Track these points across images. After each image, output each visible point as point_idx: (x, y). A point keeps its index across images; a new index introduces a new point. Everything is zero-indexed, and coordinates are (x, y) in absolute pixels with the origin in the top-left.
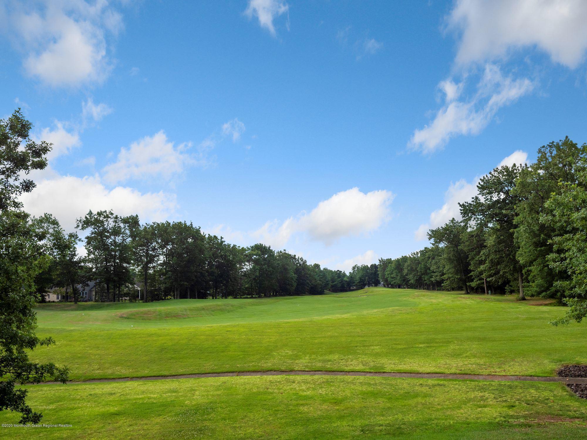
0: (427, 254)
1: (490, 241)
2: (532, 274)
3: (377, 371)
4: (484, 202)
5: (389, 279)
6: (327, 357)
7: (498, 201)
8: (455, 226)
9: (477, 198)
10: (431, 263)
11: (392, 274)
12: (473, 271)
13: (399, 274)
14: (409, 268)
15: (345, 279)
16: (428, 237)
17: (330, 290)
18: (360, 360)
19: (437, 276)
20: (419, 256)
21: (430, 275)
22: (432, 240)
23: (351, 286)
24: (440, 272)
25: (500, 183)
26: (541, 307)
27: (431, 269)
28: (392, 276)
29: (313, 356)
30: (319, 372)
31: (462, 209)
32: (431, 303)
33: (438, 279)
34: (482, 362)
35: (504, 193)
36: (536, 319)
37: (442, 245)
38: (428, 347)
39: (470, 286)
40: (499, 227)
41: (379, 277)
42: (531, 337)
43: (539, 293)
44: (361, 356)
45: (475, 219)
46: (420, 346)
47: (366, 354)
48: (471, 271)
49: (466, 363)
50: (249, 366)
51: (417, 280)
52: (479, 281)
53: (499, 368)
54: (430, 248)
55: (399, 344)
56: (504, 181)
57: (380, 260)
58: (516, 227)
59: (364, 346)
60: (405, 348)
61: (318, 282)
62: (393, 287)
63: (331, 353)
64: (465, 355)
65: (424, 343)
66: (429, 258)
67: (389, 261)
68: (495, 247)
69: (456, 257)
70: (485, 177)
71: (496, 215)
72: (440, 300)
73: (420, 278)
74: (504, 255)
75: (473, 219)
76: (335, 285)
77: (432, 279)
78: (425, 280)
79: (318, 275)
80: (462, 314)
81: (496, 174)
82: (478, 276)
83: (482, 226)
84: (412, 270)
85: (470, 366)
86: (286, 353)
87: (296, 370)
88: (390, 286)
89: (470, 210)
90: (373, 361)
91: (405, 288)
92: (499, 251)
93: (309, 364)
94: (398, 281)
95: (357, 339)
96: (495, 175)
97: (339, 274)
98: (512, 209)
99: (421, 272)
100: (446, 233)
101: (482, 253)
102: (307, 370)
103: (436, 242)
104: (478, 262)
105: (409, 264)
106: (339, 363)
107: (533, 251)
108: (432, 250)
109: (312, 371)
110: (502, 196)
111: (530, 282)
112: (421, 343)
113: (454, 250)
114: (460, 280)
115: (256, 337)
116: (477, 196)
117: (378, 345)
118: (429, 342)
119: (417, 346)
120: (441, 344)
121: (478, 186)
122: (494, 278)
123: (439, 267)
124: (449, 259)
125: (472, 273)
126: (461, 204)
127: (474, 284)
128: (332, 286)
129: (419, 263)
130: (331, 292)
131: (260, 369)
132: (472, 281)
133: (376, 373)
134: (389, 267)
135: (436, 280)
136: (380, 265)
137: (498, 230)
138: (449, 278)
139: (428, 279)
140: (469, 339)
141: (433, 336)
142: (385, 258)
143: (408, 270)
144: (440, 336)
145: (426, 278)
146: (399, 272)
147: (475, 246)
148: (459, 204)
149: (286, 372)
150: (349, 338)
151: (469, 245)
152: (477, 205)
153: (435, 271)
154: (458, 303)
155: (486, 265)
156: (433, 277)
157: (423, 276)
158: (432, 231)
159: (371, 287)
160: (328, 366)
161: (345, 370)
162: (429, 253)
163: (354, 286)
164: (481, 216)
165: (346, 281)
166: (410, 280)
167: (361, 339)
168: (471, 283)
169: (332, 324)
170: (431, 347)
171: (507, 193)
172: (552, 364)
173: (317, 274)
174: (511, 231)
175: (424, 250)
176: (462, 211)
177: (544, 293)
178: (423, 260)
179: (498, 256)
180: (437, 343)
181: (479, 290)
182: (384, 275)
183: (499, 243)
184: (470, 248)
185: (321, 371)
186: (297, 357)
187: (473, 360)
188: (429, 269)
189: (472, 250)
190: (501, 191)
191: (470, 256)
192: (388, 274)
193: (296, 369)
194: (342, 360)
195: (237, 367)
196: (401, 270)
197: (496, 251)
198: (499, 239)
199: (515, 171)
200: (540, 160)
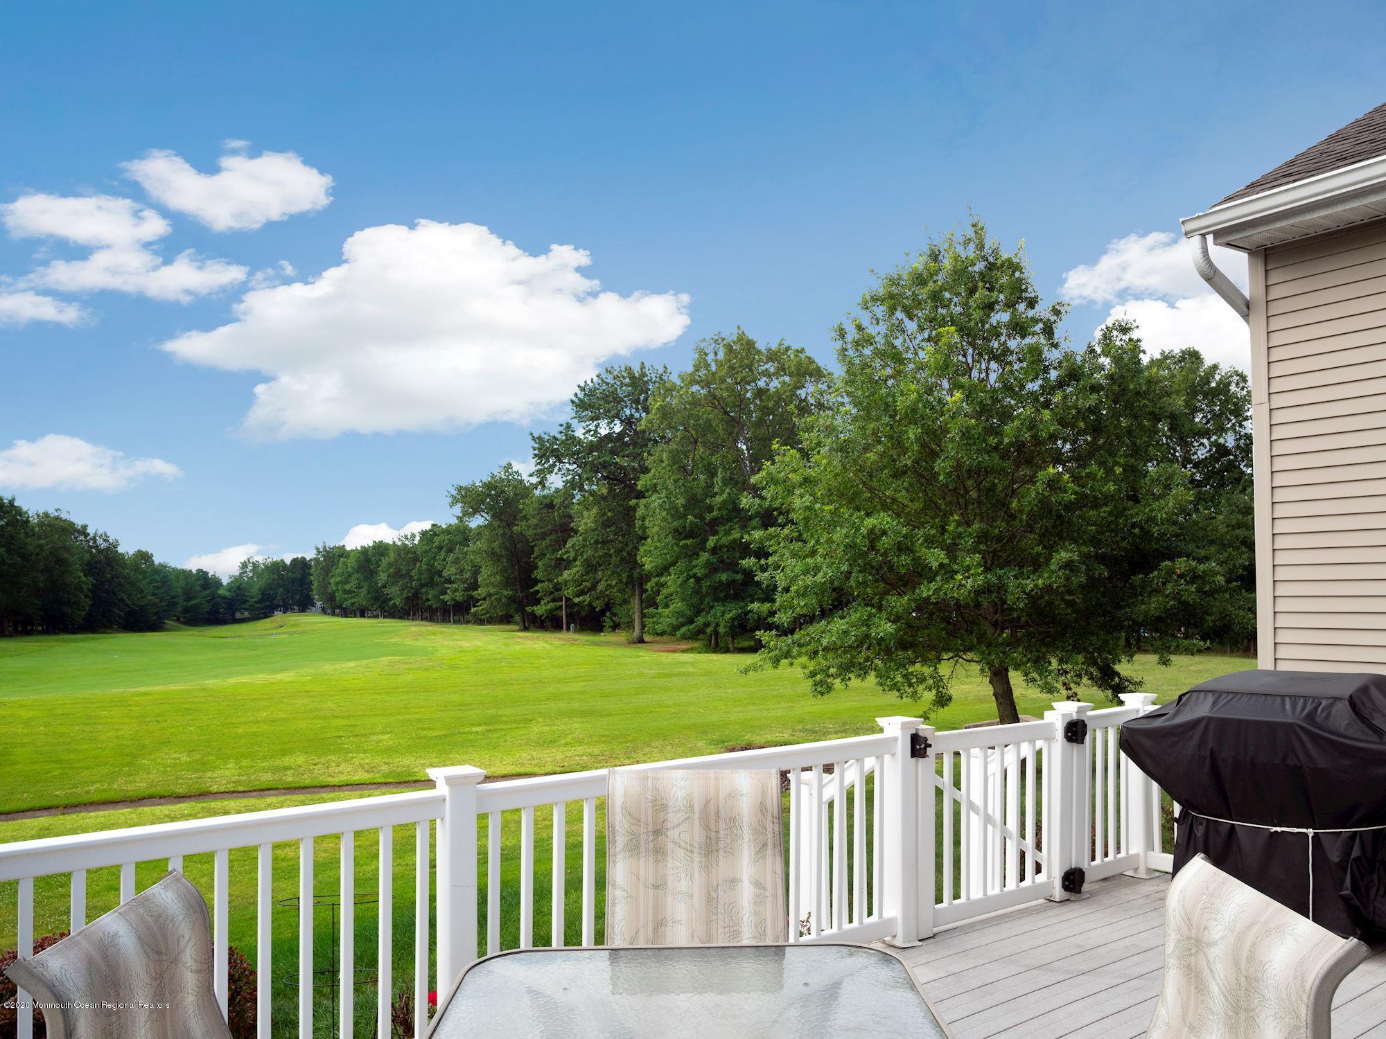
0: (437, 539)
1: (586, 521)
2: (665, 591)
3: (401, 780)
4: (582, 437)
5: (339, 596)
6: (278, 762)
7: (608, 437)
8: (509, 481)
9: (568, 426)
10: (444, 560)
11: (347, 582)
12: (542, 581)
13: (365, 585)
14: (391, 570)
15: (221, 592)
16: (450, 500)
17: (178, 620)
18: (356, 761)
19: (456, 590)
20: (416, 542)
21: (439, 588)
22: (458, 510)
23: (237, 610)
24: (464, 583)
25: (618, 400)
26: (677, 655)
27: (445, 574)
28: (347, 587)
29: (245, 762)
30: (272, 792)
31: (537, 446)
32: (459, 649)
33: (459, 596)
34: (596, 750)
35: (622, 421)
36: (675, 675)
37: (476, 522)
38: (490, 731)
39: (533, 613)
40: (605, 491)
41: (312, 590)
42: (670, 707)
43: (676, 628)
44: (355, 755)
45: (560, 470)
46: (474, 729)
47: (365, 752)
48: (536, 582)
49: (570, 754)
50: (87, 792)
51: (408, 598)
52: (552, 604)
53: (628, 758)
54: (444, 527)
55: (429, 729)
56: (625, 397)
57: (317, 549)
58: (640, 495)
59: (357, 736)
60: (445, 735)
61: (150, 597)
62: (346, 613)
63: (284, 753)
64: (563, 742)
65: (480, 725)
66: (440, 548)
67: (341, 553)
68: (597, 533)
69: (506, 549)
70: (589, 382)
71: (605, 466)
72: (479, 643)
73: (416, 595)
74: (612, 551)
75: (556, 470)
76: (195, 606)
77: (446, 598)
78: (428, 600)
79: (148, 580)
80: (538, 668)
81: (610, 380)
82: (551, 593)
83: (572, 485)
84: (397, 575)
85: (577, 758)
86: (174, 759)
87: (215, 791)
88: (337, 611)
89: (553, 451)
90: (385, 763)
91: (377, 617)
92: (603, 542)
93: (243, 778)
94: (362, 599)
95: (337, 722)
96: (608, 381)
97: (205, 581)
98: (637, 456)
99: (419, 579)
100: (489, 495)
101: (568, 545)
102: (241, 789)
103: (465, 514)
104: (553, 563)
105: (392, 560)
106: (311, 771)
107: (672, 546)
108: (448, 531)
109: (255, 791)
110: (618, 428)
111: (660, 608)
112: (474, 725)
113: (504, 534)
114: (512, 600)
115: (77, 728)
116: (570, 421)
117: (387, 733)
118: (491, 721)
119: (467, 729)
120: (514, 725)
121: (572, 401)
122: (587, 598)
123: (462, 571)
124: (493, 555)
125: (540, 585)
126: (536, 435)
127: (540, 610)
128: (186, 610)
129: (416, 559)
130: (181, 625)
131: (119, 796)
132: (537, 602)
133: (400, 783)
134: (340, 565)
135: (454, 600)
136: (316, 560)
137: (604, 498)
138: (490, 595)
139: (436, 597)
140: (563, 714)
141: (493, 711)
142: (331, 544)
143: (389, 576)
144: (508, 711)
145: (431, 593)
146: (367, 579)
147: (550, 526)
148: (531, 434)
149: (190, 796)
150: (316, 721)
151: (537, 525)
152: (569, 442)
153: (453, 578)
154: (518, 648)
155: (575, 570)
156: (448, 591)
157: (424, 590)
158: (460, 489)
159: (289, 614)
160: (289, 778)
161: (331, 784)
162: (442, 537)
163: (246, 609)
164: (575, 466)
165: (224, 598)
166: (391, 599)
167: (343, 722)
168: (535, 608)
169: (263, 694)
170: (496, 730)
171: (628, 422)
172: (710, 747)
173: (145, 578)
174: (632, 503)
175: (430, 530)
176: (536, 452)
177: (684, 629)
178: (426, 552)
179: (600, 553)
180: (506, 723)
181: (551, 623)
182: (325, 585)
183: (605, 525)
184: (539, 531)
185: (276, 789)
186: (204, 765)
187: (580, 750)
188: (440, 573)
189: (543, 536)
190: (617, 416)
191: (536, 549)
192: (337, 584)
193: (215, 788)
194: (315, 765)
195: (57, 796)
196: (372, 575)
197: (597, 542)
198: (605, 517)
199: (646, 379)
200: (697, 368)
